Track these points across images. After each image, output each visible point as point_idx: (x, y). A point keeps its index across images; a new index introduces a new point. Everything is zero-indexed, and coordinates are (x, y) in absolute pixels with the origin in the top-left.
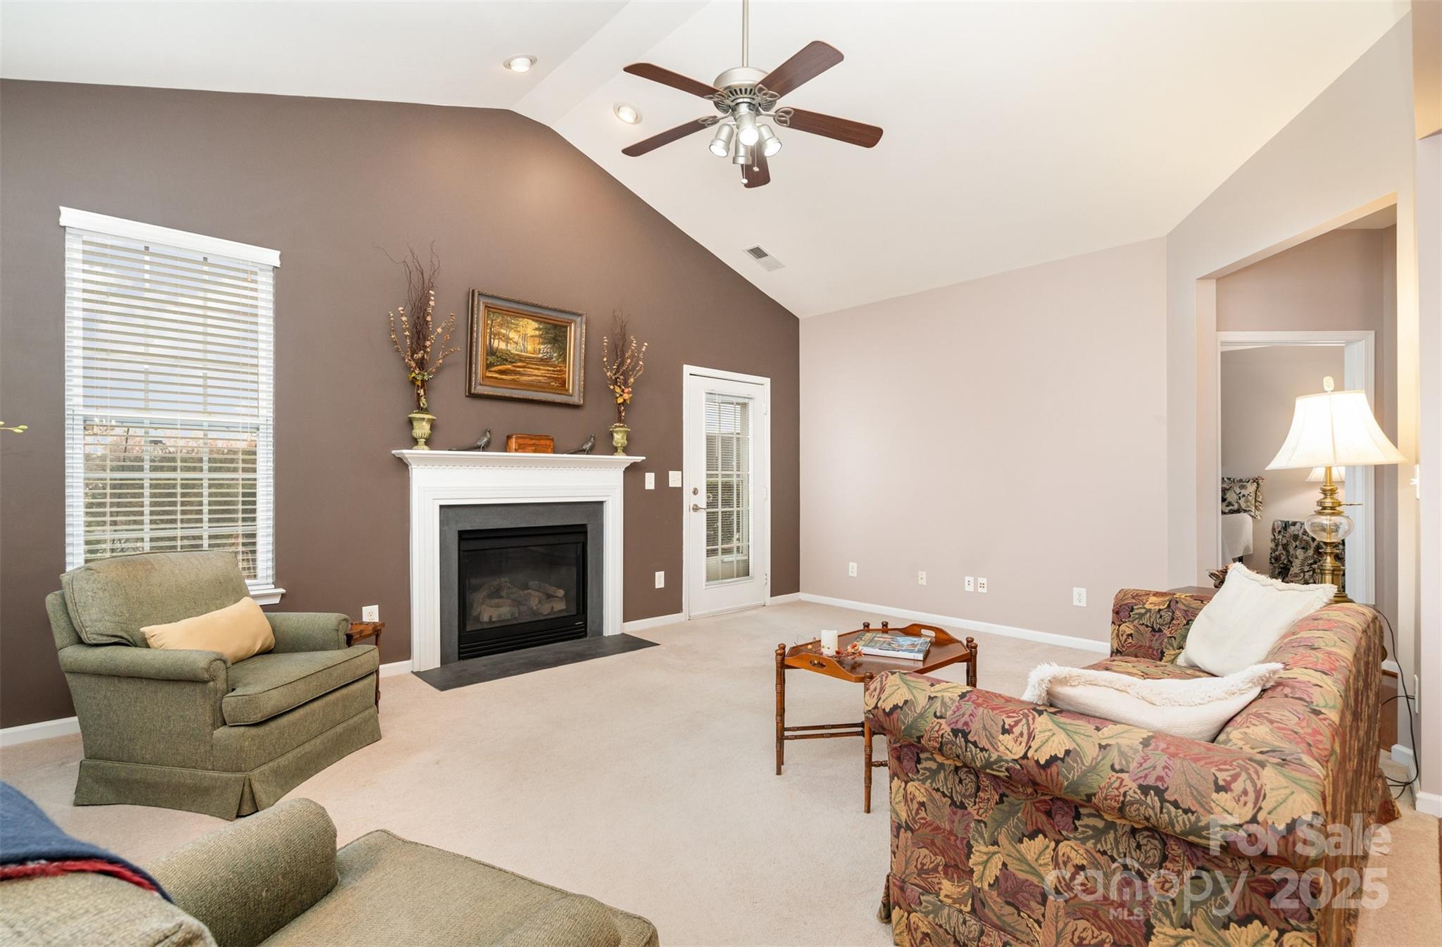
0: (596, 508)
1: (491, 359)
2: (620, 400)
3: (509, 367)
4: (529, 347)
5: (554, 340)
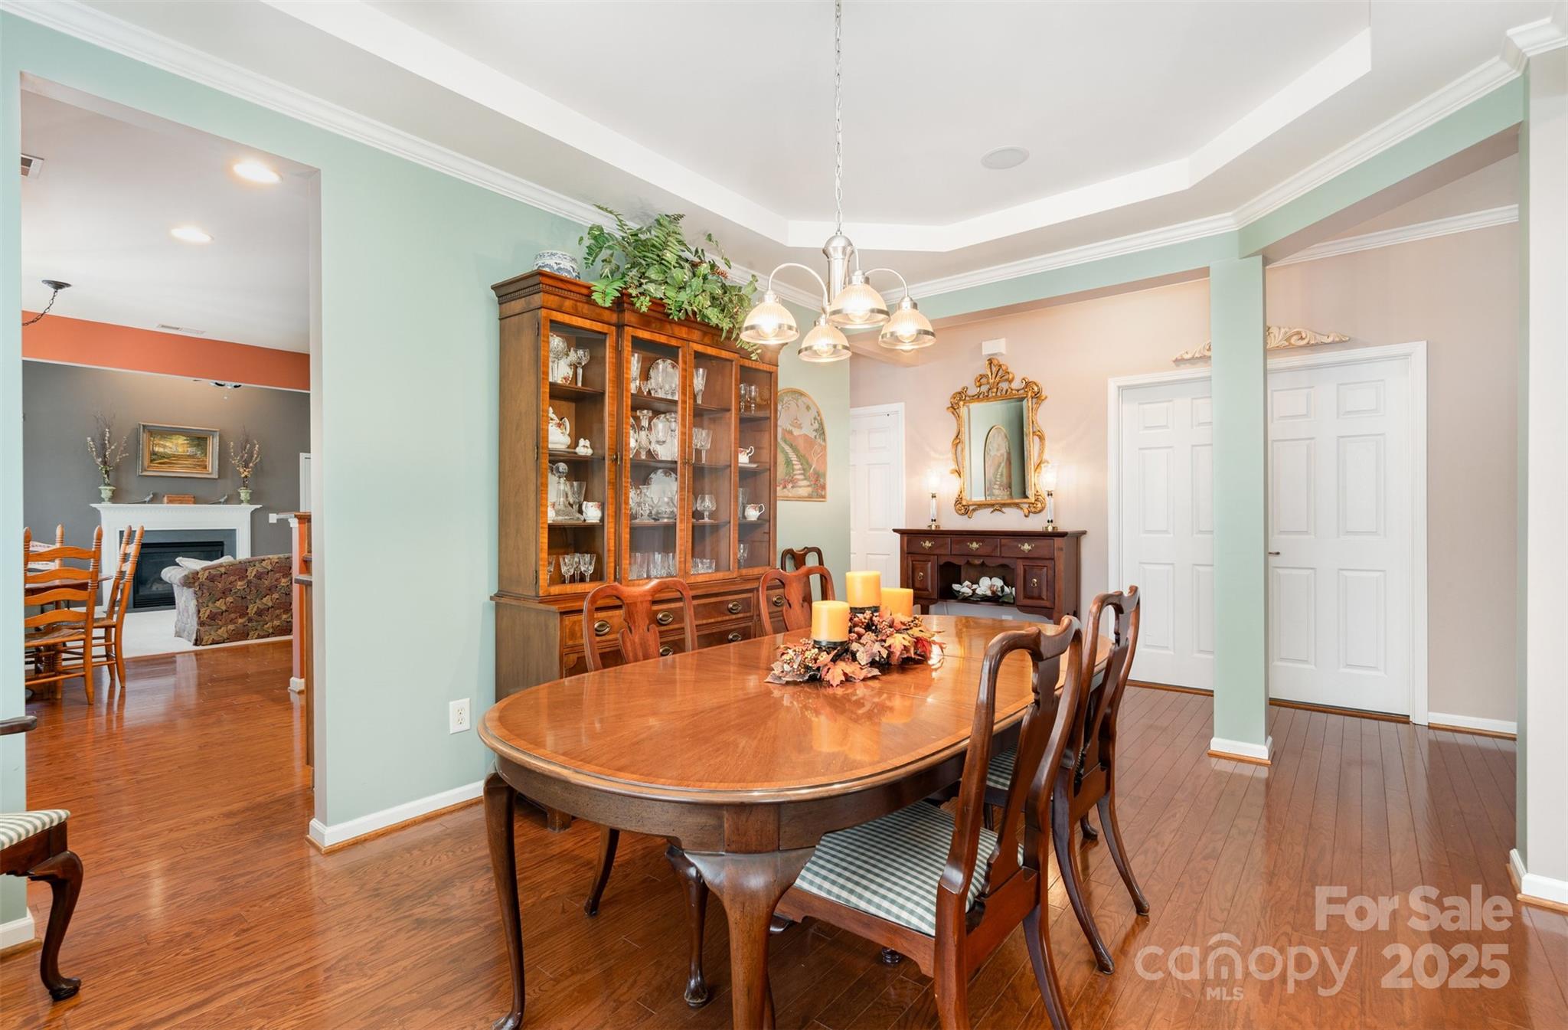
0: (231, 533)
1: (154, 457)
2: (243, 476)
3: (166, 460)
4: (180, 450)
5: (198, 445)
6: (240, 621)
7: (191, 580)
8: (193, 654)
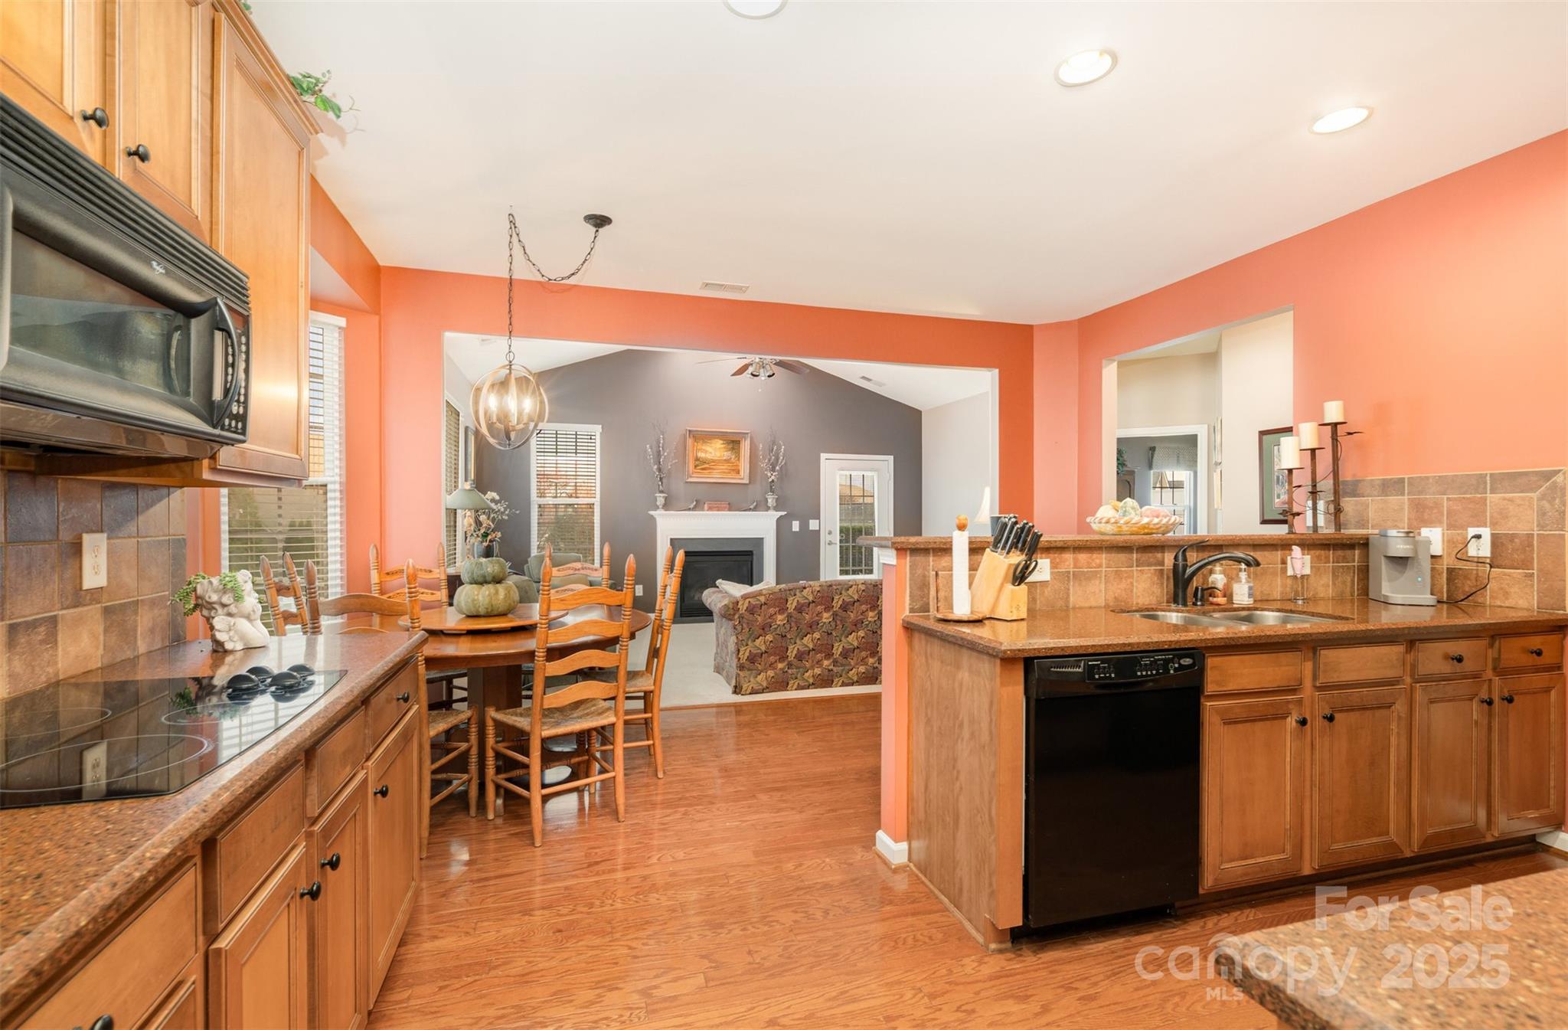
0: (759, 541)
1: (697, 462)
2: (770, 480)
3: (707, 466)
4: (718, 454)
5: (733, 449)
6: (780, 666)
7: (732, 612)
8: (733, 709)
